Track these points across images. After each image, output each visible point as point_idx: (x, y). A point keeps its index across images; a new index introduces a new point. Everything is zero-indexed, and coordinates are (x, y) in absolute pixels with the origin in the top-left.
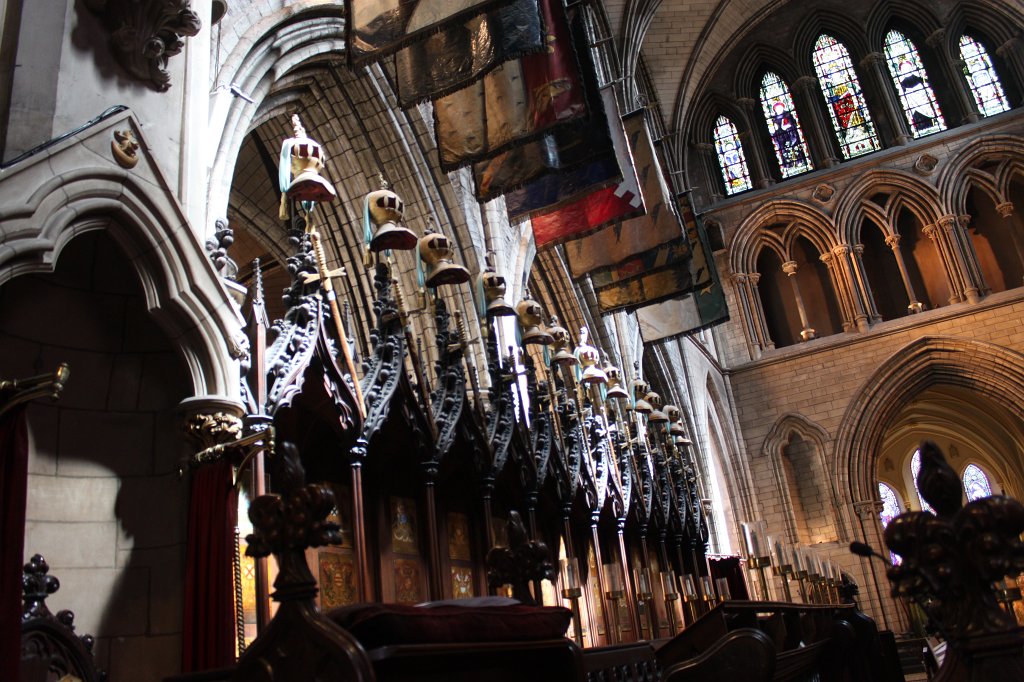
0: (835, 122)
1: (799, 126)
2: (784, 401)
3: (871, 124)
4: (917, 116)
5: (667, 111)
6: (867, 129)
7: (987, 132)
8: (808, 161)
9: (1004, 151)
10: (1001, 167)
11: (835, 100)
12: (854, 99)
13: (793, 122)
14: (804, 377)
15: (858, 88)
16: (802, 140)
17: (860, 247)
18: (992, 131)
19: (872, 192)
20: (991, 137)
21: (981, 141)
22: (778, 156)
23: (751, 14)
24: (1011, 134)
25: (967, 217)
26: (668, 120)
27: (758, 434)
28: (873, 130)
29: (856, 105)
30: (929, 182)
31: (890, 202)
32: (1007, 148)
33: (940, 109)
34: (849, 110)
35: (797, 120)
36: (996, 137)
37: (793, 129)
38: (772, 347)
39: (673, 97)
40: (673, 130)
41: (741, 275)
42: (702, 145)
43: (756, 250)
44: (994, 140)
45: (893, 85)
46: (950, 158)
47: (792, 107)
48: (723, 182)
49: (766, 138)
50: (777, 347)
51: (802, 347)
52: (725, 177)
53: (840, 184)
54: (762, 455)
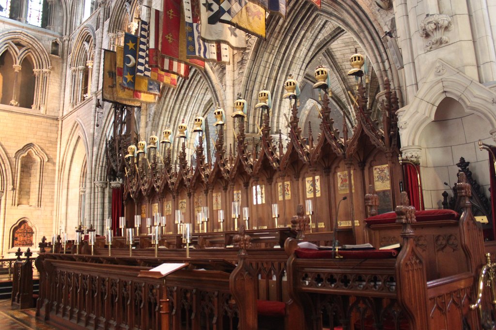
7: (26, 31)
9: (29, 43)
10: (24, 49)
18: (28, 31)
20: (26, 34)
21: (21, 33)
24: (36, 37)
32: (31, 43)
33: (11, 7)
36: (29, 35)
44: (27, 35)
46: (3, 31)
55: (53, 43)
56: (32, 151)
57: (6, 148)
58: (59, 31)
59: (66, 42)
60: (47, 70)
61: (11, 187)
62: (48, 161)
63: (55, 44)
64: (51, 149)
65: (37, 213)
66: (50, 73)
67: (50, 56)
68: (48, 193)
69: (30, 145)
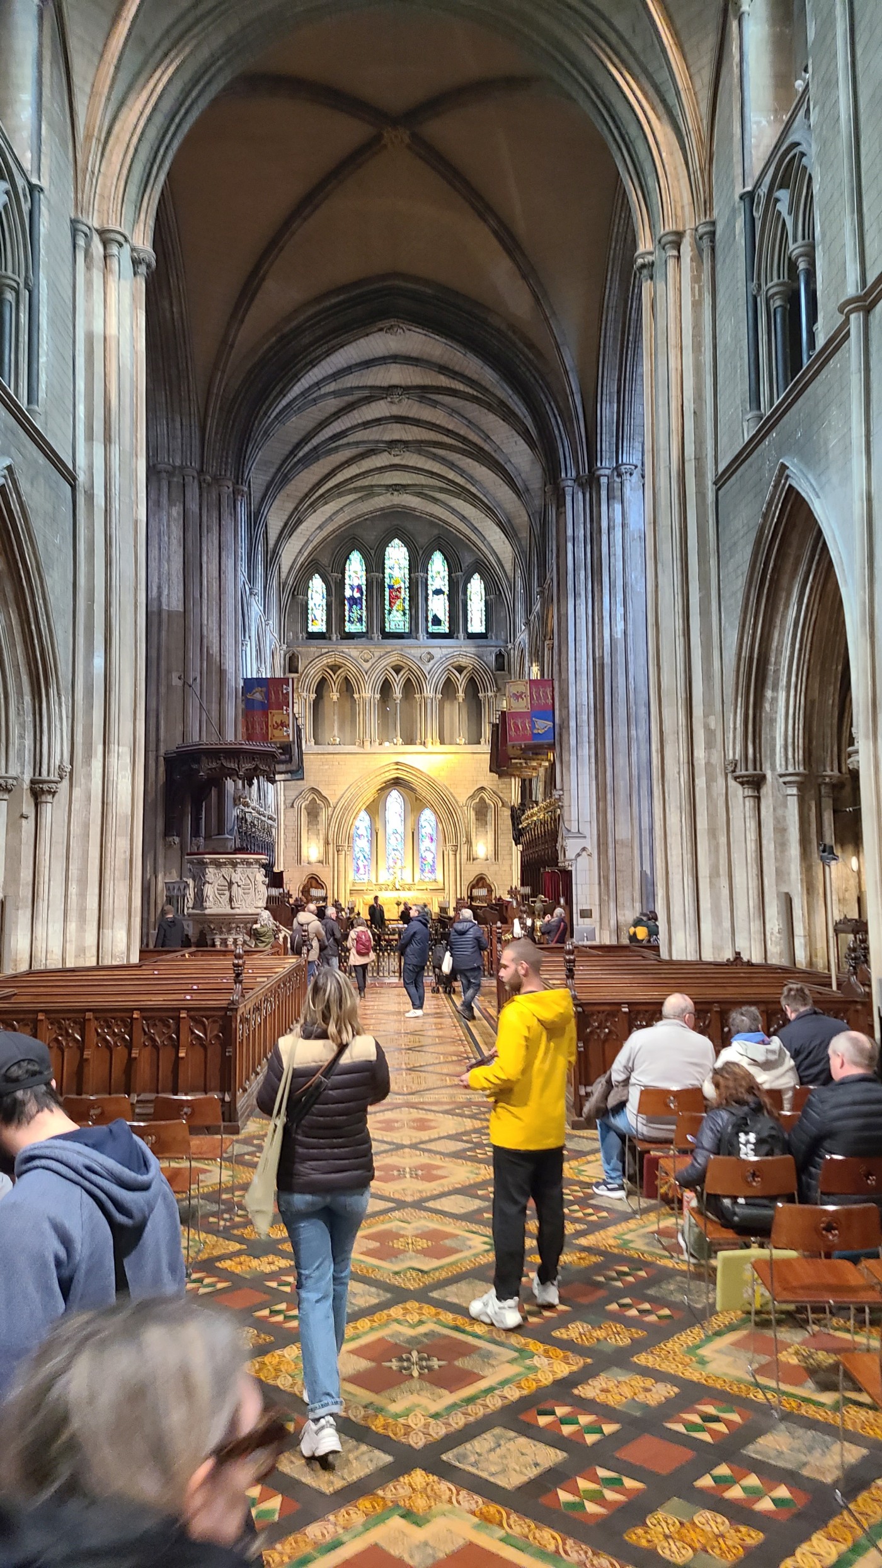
0: (387, 602)
1: (364, 597)
2: (312, 778)
3: (407, 612)
4: (435, 617)
5: (285, 570)
6: (405, 614)
8: (364, 624)
9: (469, 663)
10: (465, 672)
11: (391, 587)
12: (402, 591)
13: (362, 594)
14: (327, 767)
15: (407, 585)
16: (364, 608)
17: (378, 696)
19: (394, 664)
21: (460, 654)
22: (347, 613)
23: (354, 515)
25: (440, 696)
26: (284, 575)
27: (292, 794)
28: (407, 616)
29: (402, 596)
30: (426, 670)
31: (402, 673)
33: (449, 617)
34: (398, 597)
35: (365, 593)
37: (361, 599)
38: (313, 743)
39: (292, 561)
40: (285, 583)
41: (304, 694)
42: (301, 597)
43: (318, 678)
45: (427, 589)
46: (441, 658)
47: (365, 583)
48: (307, 618)
49: (342, 599)
50: (315, 744)
51: (331, 749)
52: (310, 616)
53: (377, 654)
54: (292, 806)
55: (497, 656)
56: (485, 795)
57: (455, 795)
58: (503, 637)
59: (512, 651)
60: (493, 694)
61: (464, 839)
62: (503, 806)
63: (500, 656)
64: (504, 791)
65: (494, 868)
66: (496, 696)
67: (494, 675)
68: (505, 844)
69: (482, 788)
